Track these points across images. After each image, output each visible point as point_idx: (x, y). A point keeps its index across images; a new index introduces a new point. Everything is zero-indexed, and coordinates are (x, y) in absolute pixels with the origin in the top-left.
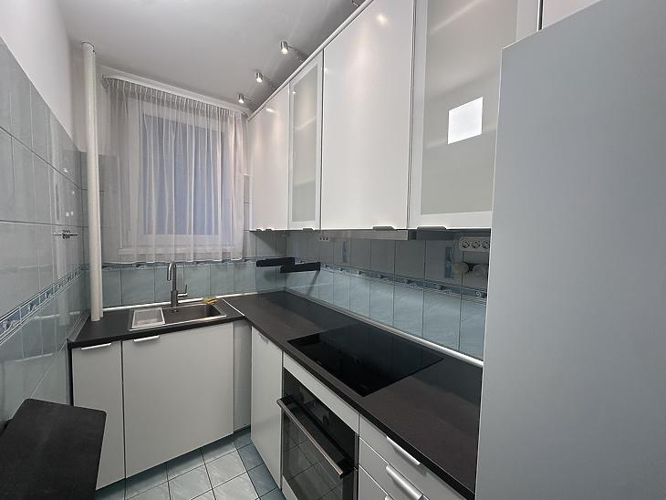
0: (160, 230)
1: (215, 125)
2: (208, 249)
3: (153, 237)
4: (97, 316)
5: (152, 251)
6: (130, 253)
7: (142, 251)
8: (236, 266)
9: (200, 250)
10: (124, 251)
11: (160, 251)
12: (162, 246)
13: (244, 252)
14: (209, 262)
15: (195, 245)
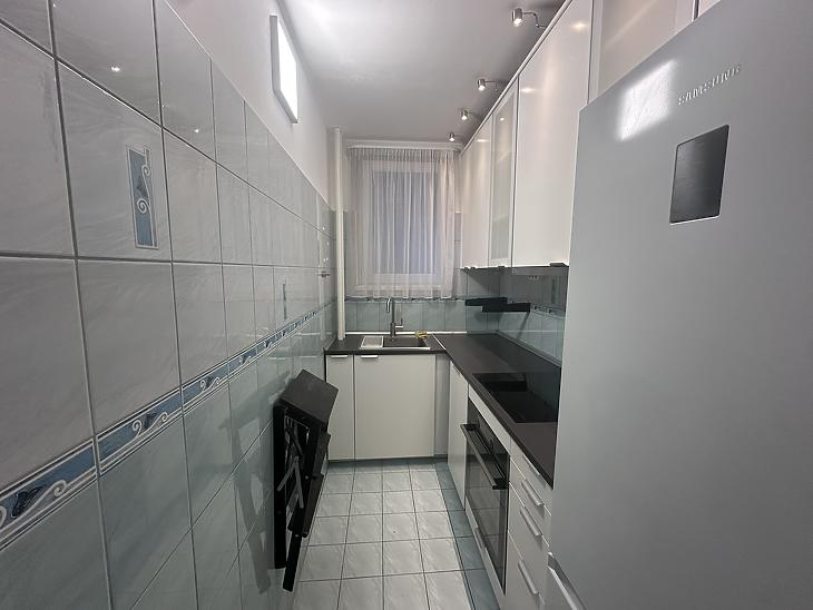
0: (384, 271)
1: (429, 168)
2: (422, 287)
3: (378, 276)
4: (341, 337)
5: (377, 288)
6: (362, 289)
7: (370, 288)
8: (446, 304)
9: (414, 287)
10: (358, 288)
11: (383, 288)
12: (384, 284)
13: (454, 291)
14: (423, 299)
15: (410, 284)
